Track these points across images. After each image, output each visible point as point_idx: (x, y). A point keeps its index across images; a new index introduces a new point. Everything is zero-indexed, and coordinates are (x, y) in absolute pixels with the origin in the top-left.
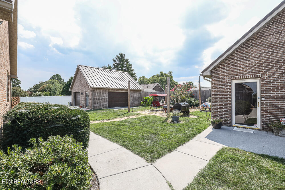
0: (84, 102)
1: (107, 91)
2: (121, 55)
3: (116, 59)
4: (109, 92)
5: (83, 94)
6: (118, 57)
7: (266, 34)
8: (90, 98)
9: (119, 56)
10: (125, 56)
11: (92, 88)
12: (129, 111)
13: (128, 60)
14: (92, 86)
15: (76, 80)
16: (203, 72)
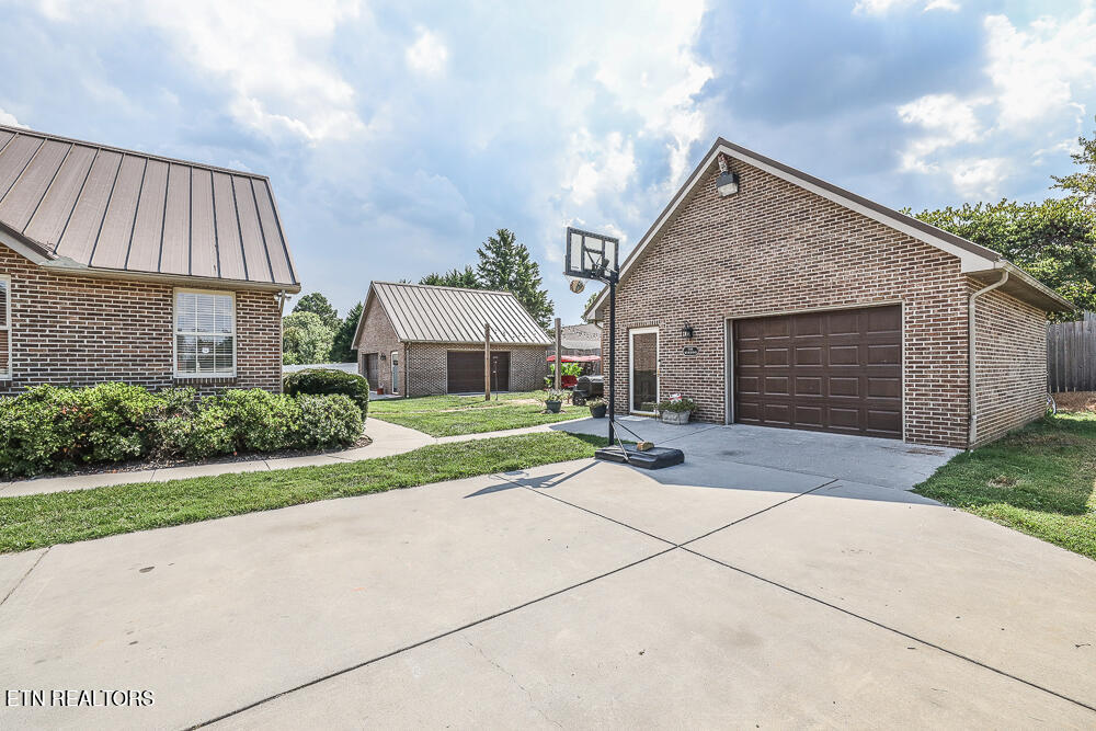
0: (387, 378)
1: (445, 350)
2: (503, 235)
3: (489, 248)
4: (448, 352)
5: (384, 357)
6: (493, 241)
7: (664, 250)
8: (401, 368)
9: (498, 238)
10: (513, 238)
11: (406, 343)
12: (488, 398)
13: (525, 250)
14: (404, 337)
15: (369, 322)
16: (586, 314)
